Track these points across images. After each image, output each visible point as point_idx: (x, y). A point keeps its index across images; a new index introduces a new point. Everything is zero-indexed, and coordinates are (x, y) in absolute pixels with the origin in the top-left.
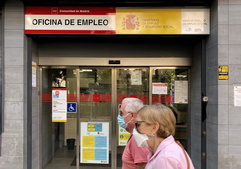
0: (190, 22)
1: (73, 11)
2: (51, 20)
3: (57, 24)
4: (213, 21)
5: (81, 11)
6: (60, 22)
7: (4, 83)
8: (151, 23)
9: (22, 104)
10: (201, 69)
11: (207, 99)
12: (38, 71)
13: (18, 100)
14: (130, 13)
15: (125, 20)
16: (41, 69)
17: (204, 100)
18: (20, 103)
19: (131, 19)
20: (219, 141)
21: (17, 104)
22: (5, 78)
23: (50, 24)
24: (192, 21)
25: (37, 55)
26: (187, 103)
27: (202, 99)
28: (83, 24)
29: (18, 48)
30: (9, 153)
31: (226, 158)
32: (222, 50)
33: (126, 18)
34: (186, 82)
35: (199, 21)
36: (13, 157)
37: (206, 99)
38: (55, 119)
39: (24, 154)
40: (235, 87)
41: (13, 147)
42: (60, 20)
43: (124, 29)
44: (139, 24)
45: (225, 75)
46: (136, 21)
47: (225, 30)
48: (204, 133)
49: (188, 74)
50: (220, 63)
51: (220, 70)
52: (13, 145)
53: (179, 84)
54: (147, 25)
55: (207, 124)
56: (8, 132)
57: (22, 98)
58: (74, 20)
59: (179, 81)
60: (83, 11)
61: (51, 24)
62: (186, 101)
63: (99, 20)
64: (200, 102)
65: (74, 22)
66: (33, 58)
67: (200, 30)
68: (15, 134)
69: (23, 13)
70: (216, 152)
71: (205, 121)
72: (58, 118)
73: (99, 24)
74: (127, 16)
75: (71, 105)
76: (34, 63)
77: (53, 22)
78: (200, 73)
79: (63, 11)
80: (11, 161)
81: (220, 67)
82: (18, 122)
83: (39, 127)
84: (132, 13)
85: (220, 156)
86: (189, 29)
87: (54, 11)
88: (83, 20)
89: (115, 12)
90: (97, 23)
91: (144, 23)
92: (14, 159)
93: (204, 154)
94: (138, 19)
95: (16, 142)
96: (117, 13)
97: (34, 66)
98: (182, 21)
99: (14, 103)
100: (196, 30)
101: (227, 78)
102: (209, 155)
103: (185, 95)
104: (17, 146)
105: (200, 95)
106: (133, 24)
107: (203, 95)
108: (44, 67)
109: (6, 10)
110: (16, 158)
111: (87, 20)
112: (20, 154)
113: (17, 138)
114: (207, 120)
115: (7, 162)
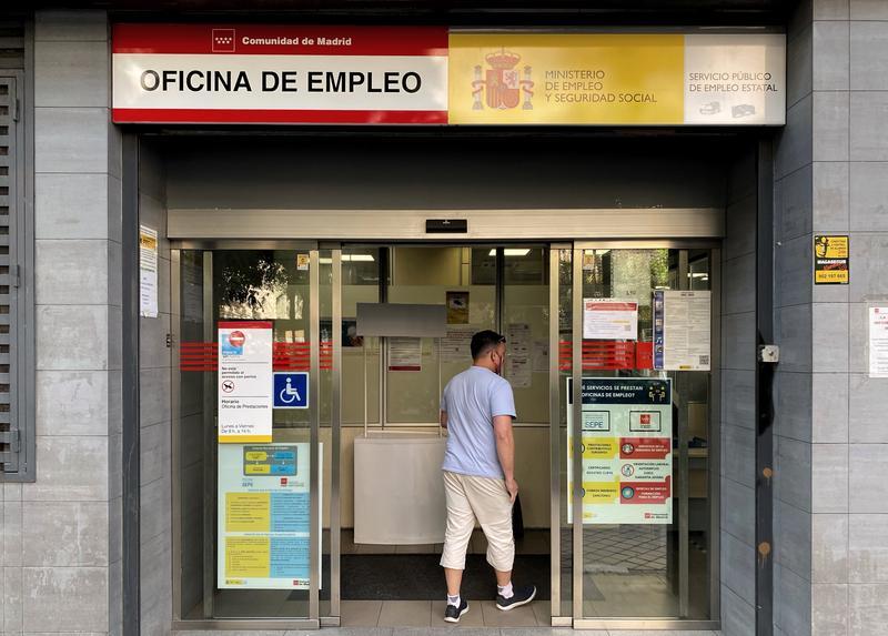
0: (716, 83)
1: (290, 42)
2: (209, 73)
3: (233, 86)
4: (795, 77)
5: (321, 41)
6: (244, 82)
7: (35, 305)
8: (577, 86)
9: (102, 379)
10: (754, 250)
11: (776, 354)
12: (163, 260)
13: (87, 363)
14: (500, 49)
15: (481, 72)
16: (176, 253)
17: (766, 358)
18: (95, 376)
19: (505, 72)
20: (817, 502)
21: (85, 380)
22: (40, 286)
23: (205, 87)
24: (721, 77)
25: (162, 201)
26: (707, 368)
27: (758, 354)
28: (328, 90)
29: (88, 176)
30: (54, 556)
31: (840, 558)
32: (826, 179)
33: (487, 67)
34: (703, 297)
35: (746, 77)
36: (69, 571)
37: (771, 354)
38: (228, 434)
39: (112, 561)
40: (872, 310)
41: (72, 537)
42: (243, 74)
43: (478, 106)
44: (532, 90)
45: (837, 268)
46: (523, 77)
47: (836, 108)
48: (766, 472)
49: (710, 266)
50: (820, 225)
51: (820, 250)
52: (68, 529)
53: (678, 302)
54: (561, 91)
55: (775, 440)
56: (51, 482)
57: (105, 356)
58: (295, 73)
59: (678, 293)
60: (329, 42)
61: (209, 89)
62: (703, 360)
63: (387, 75)
64: (753, 366)
65: (294, 81)
66: (145, 212)
67: (752, 109)
68: (79, 490)
69: (103, 49)
70: (804, 539)
71: (768, 430)
72: (240, 429)
73: (387, 90)
74: (490, 61)
75: (289, 380)
76: (146, 231)
77: (216, 80)
78: (750, 264)
79: (253, 42)
80: (63, 587)
81: (818, 241)
82: (86, 443)
83: (169, 461)
84: (505, 49)
85: (817, 552)
86: (710, 108)
87: (221, 41)
88: (329, 75)
89: (446, 46)
90: (378, 83)
91: (549, 86)
92: (74, 581)
93: (764, 548)
94: (528, 70)
95: (82, 520)
96: (452, 50)
97: (147, 241)
98: (687, 78)
99: (74, 376)
100: (736, 111)
101: (846, 280)
102: (783, 550)
103: (700, 341)
104: (85, 533)
105: (753, 339)
106: (511, 87)
107: (762, 340)
108: (186, 246)
109: (38, 27)
110: (81, 574)
111: (342, 75)
112: (98, 562)
113: (84, 504)
114: (776, 428)
115: (49, 591)
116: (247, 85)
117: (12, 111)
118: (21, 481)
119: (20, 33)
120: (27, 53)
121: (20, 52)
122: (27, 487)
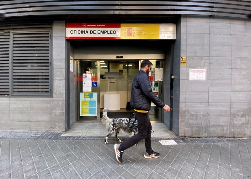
1: (95, 26)
2: (81, 31)
3: (85, 33)
4: (178, 31)
5: (100, 25)
6: (87, 32)
7: (53, 69)
8: (142, 33)
9: (64, 81)
10: (170, 60)
11: (174, 77)
12: (74, 63)
13: (62, 78)
15: (126, 31)
17: (172, 78)
18: (63, 80)
19: (130, 30)
21: (61, 81)
24: (165, 31)
25: (74, 53)
26: (162, 81)
28: (101, 33)
30: (56, 109)
31: (184, 110)
32: (182, 48)
34: (162, 69)
35: (170, 31)
36: (59, 112)
38: (84, 91)
39: (66, 110)
40: (190, 69)
42: (87, 31)
44: (134, 33)
45: (184, 62)
47: (185, 36)
48: (172, 97)
49: (163, 64)
50: (182, 55)
51: (182, 59)
52: (58, 105)
53: (158, 70)
54: (139, 34)
55: (173, 91)
56: (56, 97)
57: (64, 77)
58: (95, 31)
59: (157, 68)
61: (81, 33)
62: (161, 79)
63: (111, 31)
64: (170, 79)
66: (71, 55)
67: (171, 37)
68: (60, 99)
69: (64, 27)
70: (178, 107)
73: (111, 33)
76: (71, 58)
77: (83, 32)
79: (89, 26)
80: (58, 114)
82: (61, 91)
86: (164, 36)
88: (101, 31)
90: (109, 32)
91: (137, 33)
95: (61, 104)
98: (160, 31)
99: (59, 80)
100: (168, 37)
101: (186, 64)
102: (175, 109)
103: (161, 76)
104: (61, 106)
106: (131, 33)
107: (171, 75)
109: (54, 24)
110: (61, 112)
111: (103, 31)
112: (63, 110)
113: (61, 101)
114: (174, 89)
115: (56, 115)
116: (88, 33)
117: (50, 37)
118: (51, 97)
119: (51, 24)
120: (52, 28)
121: (51, 27)
122: (52, 98)
